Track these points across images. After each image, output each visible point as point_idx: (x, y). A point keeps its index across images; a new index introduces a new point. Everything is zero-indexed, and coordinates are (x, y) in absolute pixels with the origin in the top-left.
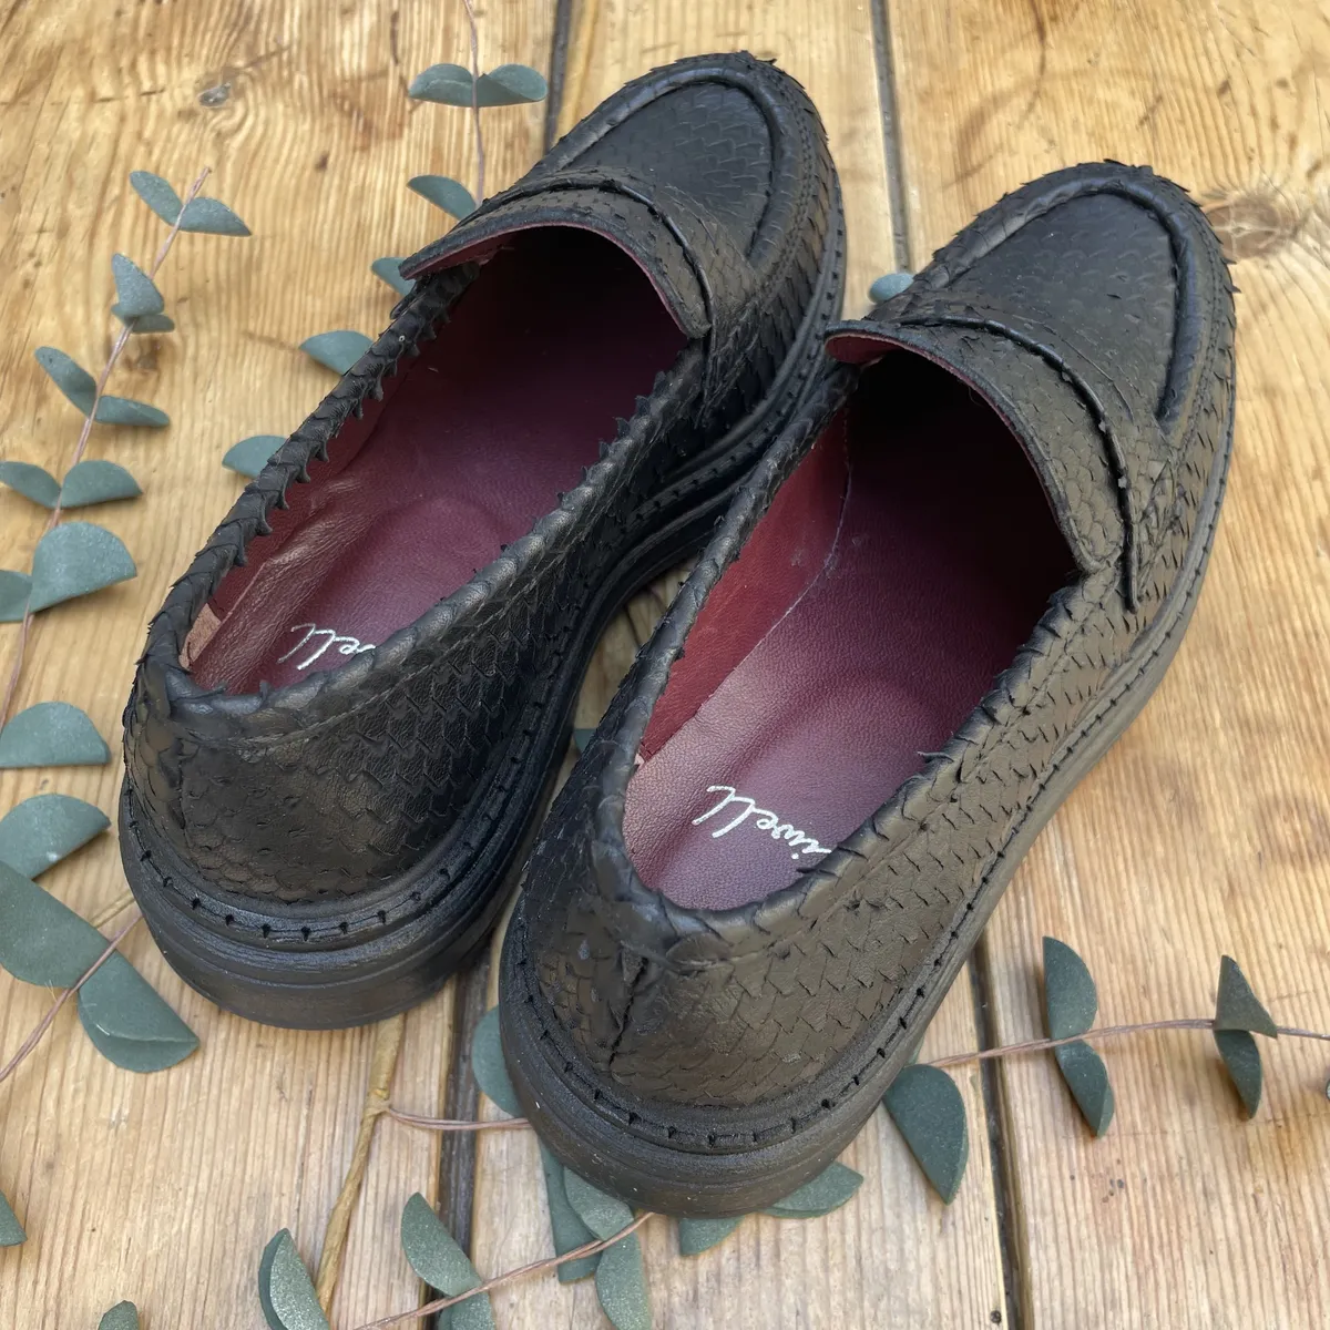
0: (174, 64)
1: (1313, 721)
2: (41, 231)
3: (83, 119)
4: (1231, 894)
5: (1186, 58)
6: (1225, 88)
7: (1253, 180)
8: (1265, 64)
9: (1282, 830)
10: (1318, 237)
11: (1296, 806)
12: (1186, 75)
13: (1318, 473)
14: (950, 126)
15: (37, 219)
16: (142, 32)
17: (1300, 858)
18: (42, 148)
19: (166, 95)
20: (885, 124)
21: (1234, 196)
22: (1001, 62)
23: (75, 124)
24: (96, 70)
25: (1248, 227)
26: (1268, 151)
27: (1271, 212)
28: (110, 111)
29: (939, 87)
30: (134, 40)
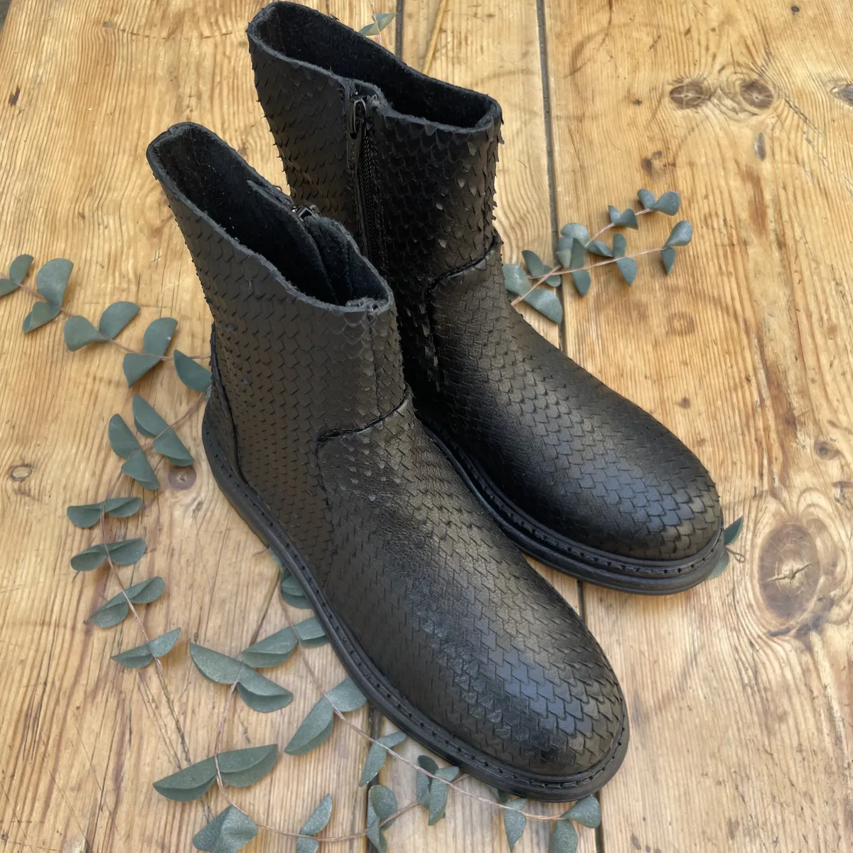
0: (234, 21)
1: (693, 288)
2: (190, 96)
3: (199, 46)
4: (656, 345)
5: (672, 16)
6: (688, 31)
7: (695, 74)
8: (707, 21)
9: (677, 324)
10: (719, 99)
11: (682, 316)
12: (672, 26)
13: (706, 197)
14: (569, 50)
15: (187, 91)
16: (218, 6)
17: (681, 333)
18: (184, 59)
19: (233, 35)
20: (541, 48)
21: (687, 81)
22: (592, 20)
23: (196, 49)
24: (200, 23)
25: (691, 95)
26: (703, 61)
27: (701, 88)
28: (210, 42)
29: (565, 31)
30: (215, 9)
